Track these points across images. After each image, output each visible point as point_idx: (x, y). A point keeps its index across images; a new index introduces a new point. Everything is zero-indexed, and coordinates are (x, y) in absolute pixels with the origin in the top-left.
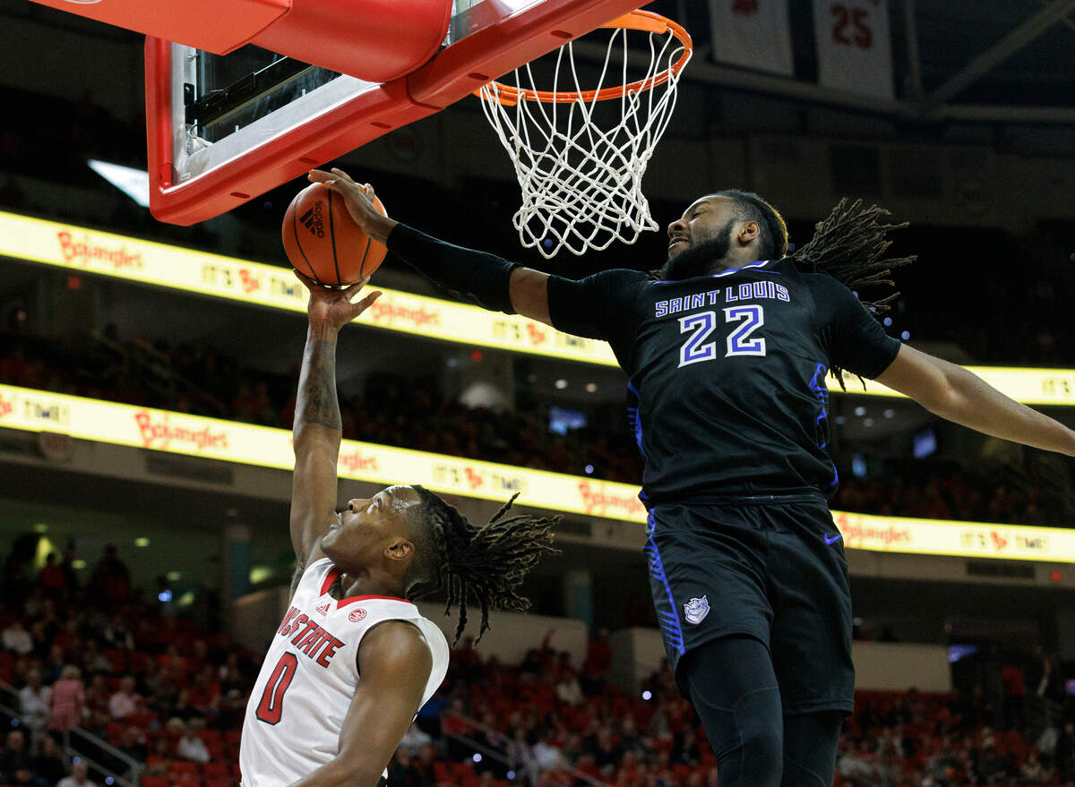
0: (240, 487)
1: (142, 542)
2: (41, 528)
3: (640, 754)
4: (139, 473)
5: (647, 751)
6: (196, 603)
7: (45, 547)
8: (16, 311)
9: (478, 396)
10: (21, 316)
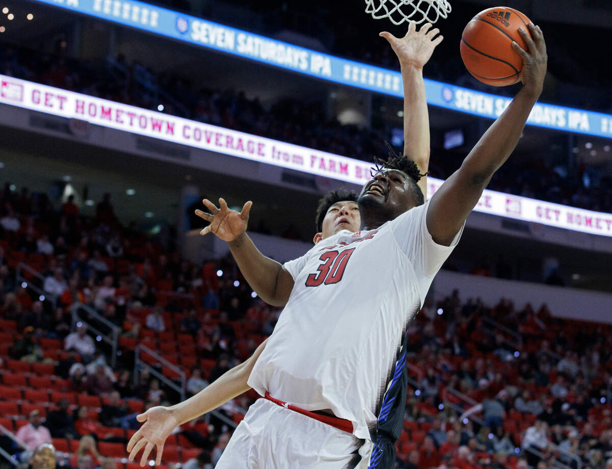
0: (193, 162)
1: (131, 192)
2: (67, 178)
3: (434, 348)
4: (132, 149)
5: (439, 346)
6: (162, 232)
7: (69, 190)
8: (60, 41)
9: (348, 117)
10: (64, 44)
